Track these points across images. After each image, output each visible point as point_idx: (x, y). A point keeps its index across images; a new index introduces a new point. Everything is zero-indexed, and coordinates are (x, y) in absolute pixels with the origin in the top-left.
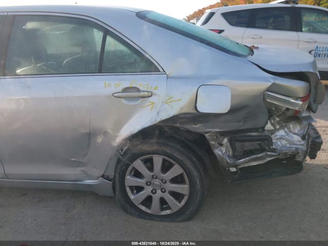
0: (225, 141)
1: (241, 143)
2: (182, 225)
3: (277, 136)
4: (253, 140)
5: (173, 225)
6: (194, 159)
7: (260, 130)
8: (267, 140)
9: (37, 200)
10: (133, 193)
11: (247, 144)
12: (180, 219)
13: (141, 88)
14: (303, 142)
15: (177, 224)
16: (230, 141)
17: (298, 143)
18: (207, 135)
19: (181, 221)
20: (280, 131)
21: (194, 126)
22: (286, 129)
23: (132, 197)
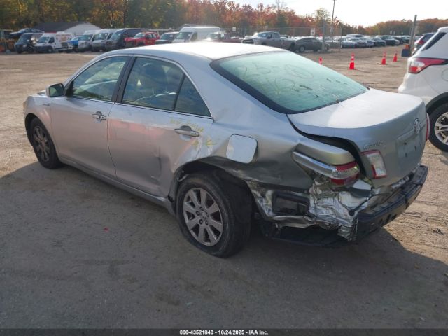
0: (269, 193)
1: (283, 200)
2: (214, 258)
3: (323, 202)
4: (294, 200)
5: (208, 256)
6: (227, 201)
7: (306, 192)
8: (305, 203)
9: (137, 204)
10: (189, 218)
11: (289, 202)
12: (215, 254)
13: (193, 128)
14: (349, 217)
15: (210, 256)
16: (273, 195)
17: (344, 217)
18: (248, 183)
19: (215, 256)
20: (329, 199)
21: (234, 171)
22: (336, 199)
23: (187, 221)
